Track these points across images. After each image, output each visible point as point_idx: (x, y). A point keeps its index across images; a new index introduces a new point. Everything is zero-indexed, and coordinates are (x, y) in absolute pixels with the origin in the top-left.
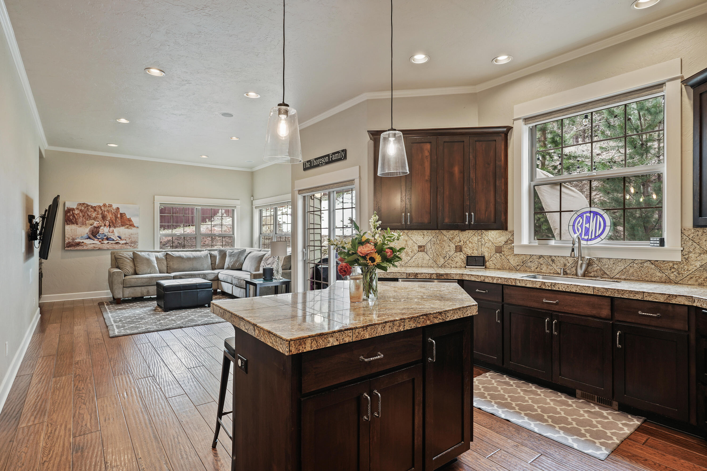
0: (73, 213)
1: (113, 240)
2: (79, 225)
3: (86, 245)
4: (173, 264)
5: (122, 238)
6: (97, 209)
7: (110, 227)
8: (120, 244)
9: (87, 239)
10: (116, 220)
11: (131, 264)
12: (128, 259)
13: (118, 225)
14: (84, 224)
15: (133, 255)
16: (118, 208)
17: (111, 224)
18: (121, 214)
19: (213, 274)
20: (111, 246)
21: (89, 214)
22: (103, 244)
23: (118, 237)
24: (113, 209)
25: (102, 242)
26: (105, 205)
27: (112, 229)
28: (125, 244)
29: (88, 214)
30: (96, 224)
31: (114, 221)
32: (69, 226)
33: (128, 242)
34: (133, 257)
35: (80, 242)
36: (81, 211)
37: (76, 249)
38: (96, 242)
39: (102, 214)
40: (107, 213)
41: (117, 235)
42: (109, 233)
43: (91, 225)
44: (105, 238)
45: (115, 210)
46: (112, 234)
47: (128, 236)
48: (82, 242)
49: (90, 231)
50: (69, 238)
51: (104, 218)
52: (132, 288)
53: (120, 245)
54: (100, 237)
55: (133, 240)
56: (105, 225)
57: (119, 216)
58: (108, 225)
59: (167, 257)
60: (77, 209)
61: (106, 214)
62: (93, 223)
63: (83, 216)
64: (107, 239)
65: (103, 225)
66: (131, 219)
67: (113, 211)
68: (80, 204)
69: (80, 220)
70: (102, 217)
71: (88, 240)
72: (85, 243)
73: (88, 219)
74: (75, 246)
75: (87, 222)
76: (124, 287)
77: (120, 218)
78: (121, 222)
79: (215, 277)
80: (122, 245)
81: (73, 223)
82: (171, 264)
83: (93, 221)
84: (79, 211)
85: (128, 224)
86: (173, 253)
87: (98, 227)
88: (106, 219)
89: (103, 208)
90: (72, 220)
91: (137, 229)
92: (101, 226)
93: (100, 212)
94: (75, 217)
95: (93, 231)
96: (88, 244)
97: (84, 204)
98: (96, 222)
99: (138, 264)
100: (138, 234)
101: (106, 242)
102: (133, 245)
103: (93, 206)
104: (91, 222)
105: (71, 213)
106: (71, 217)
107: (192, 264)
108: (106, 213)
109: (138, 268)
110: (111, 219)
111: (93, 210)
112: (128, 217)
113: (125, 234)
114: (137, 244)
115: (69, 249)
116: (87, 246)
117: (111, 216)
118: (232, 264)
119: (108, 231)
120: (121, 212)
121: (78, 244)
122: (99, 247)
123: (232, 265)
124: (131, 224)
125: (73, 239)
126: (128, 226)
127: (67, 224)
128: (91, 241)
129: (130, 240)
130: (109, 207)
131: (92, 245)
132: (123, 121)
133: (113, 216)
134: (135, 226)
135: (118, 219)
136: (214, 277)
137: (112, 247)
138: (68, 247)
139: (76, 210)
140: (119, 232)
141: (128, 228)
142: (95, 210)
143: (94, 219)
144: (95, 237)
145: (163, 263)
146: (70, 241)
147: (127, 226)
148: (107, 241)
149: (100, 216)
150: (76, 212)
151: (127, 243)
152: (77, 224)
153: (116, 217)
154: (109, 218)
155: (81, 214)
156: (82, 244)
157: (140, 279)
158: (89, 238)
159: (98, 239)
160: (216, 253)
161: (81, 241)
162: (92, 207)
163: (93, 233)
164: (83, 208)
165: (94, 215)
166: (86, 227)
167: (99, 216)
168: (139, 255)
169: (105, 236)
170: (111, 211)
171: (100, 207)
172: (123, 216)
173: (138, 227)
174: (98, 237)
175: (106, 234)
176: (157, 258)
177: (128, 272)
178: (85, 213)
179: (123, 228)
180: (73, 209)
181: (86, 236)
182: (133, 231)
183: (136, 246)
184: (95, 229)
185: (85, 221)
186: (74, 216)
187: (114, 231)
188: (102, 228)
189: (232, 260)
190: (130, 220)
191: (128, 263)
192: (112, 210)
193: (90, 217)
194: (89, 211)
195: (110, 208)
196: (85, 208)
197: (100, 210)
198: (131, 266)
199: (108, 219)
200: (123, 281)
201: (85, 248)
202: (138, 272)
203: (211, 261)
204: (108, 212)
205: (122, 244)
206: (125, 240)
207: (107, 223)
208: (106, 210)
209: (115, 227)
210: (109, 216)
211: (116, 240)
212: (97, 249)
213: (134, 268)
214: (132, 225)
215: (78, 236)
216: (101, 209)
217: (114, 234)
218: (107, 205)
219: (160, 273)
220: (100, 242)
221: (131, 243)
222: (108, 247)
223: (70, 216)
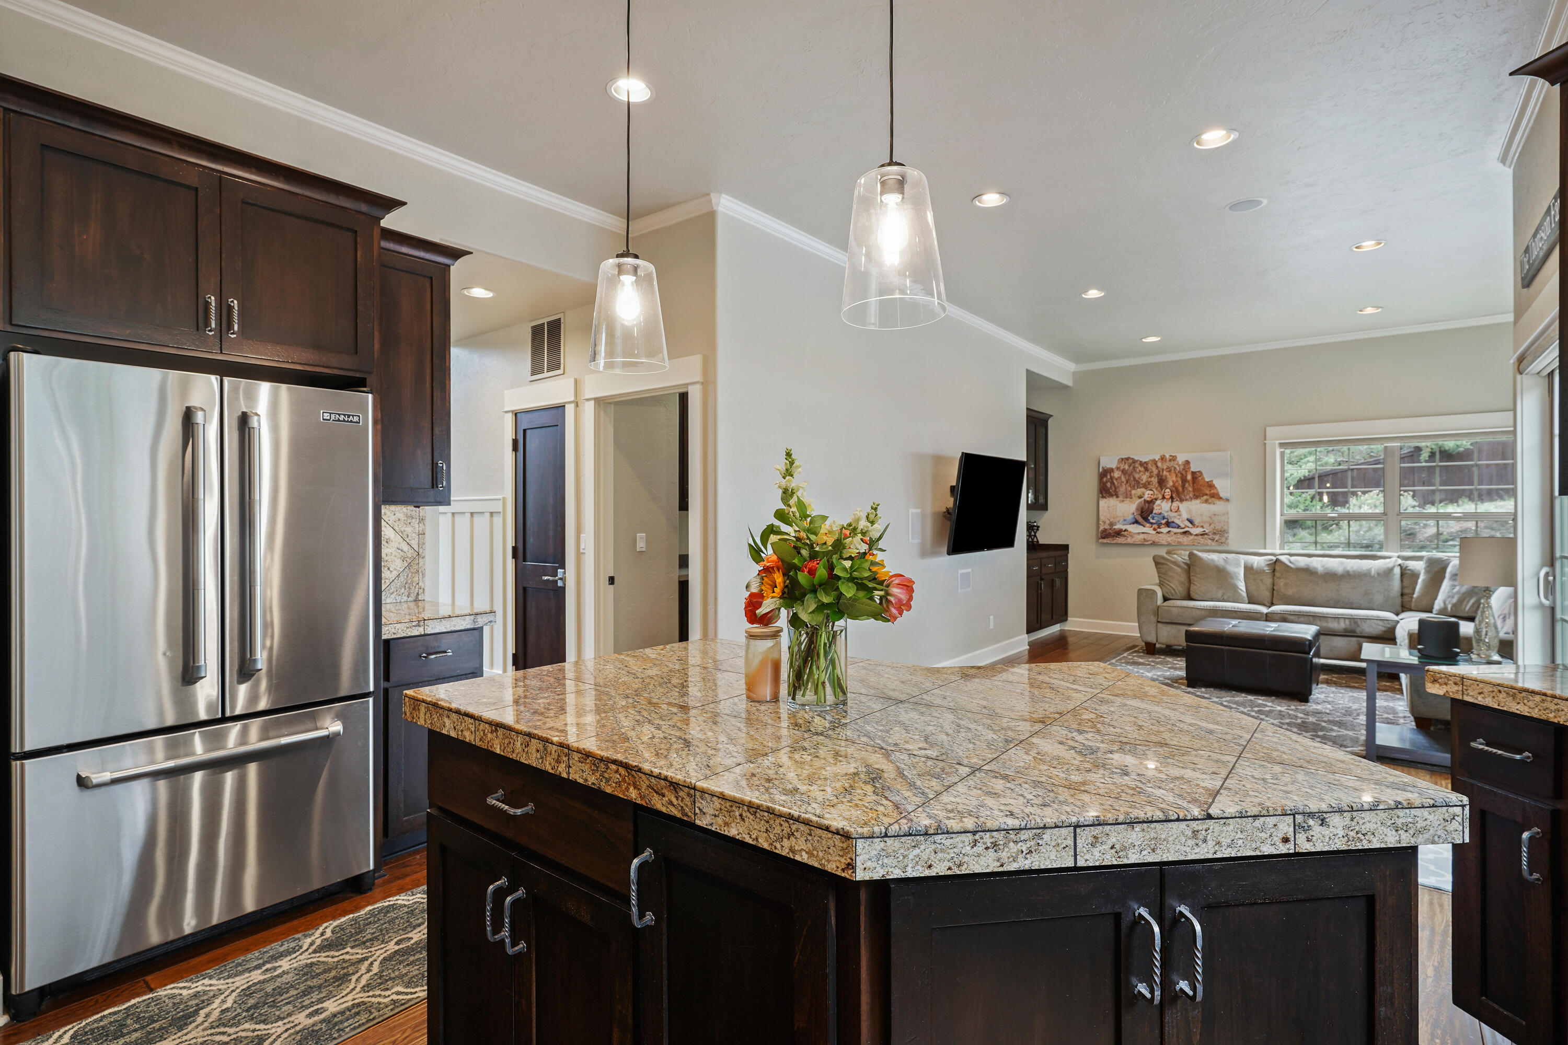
0: (1111, 477)
1: (1179, 527)
2: (1121, 498)
3: (1131, 535)
4: (1286, 584)
5: (1196, 523)
6: (1150, 466)
7: (1172, 501)
8: (1191, 534)
9: (1133, 523)
10: (1183, 486)
11: (1183, 578)
12: (1179, 566)
13: (1188, 497)
14: (1128, 496)
15: (1190, 558)
16: (1187, 462)
17: (1174, 496)
18: (1193, 473)
19: (1380, 623)
20: (1174, 538)
21: (1137, 476)
22: (1160, 535)
23: (1188, 520)
24: (1179, 465)
25: (1159, 530)
26: (1163, 458)
27: (1176, 504)
28: (1201, 535)
29: (1134, 478)
30: (1148, 495)
31: (1180, 489)
32: (1105, 500)
33: (1207, 531)
34: (1188, 562)
35: (1121, 530)
36: (1123, 471)
37: (1114, 542)
38: (1148, 529)
39: (1158, 475)
40: (1167, 474)
41: (1185, 515)
42: (1170, 513)
43: (1140, 497)
44: (1164, 522)
45: (1182, 467)
46: (1175, 514)
47: (1208, 519)
48: (1126, 530)
49: (1137, 509)
50: (1104, 522)
51: (1162, 482)
52: (1174, 626)
53: (1192, 537)
54: (1154, 521)
55: (1219, 527)
56: (1164, 498)
57: (1189, 477)
58: (1169, 497)
59: (1277, 568)
60: (1118, 468)
61: (1166, 476)
62: (1144, 494)
63: (1127, 482)
64: (1168, 524)
65: (1160, 497)
66: (1214, 482)
67: (1178, 468)
68: (1122, 459)
69: (1122, 489)
70: (1159, 482)
71: (1135, 525)
72: (1130, 532)
73: (1134, 486)
74: (1113, 536)
75: (1133, 492)
76: (1158, 622)
77: (1191, 483)
78: (1194, 490)
79: (1385, 631)
80: (1196, 537)
81: (1111, 495)
82: (1282, 584)
83: (1143, 490)
84: (1120, 473)
85: (1206, 495)
86: (1293, 558)
87: (1151, 502)
88: (1165, 486)
89: (1159, 464)
90: (1109, 490)
91: (1227, 503)
92: (1156, 499)
93: (1155, 472)
94: (1114, 484)
95: (1142, 508)
96: (1135, 534)
97: (1127, 459)
98: (1148, 492)
99: (1195, 579)
100: (1228, 513)
101: (1165, 530)
102: (1217, 537)
103: (1144, 460)
104: (1140, 491)
105: (1109, 477)
106: (1109, 485)
107: (1338, 590)
108: (1165, 473)
109: (1195, 587)
110: (1174, 485)
111: (1142, 469)
112: (1207, 480)
113: (1201, 515)
114: (1226, 535)
115: (1105, 541)
116: (1132, 537)
117: (1174, 478)
118: (1454, 600)
119: (1169, 509)
120: (1193, 469)
121: (1119, 533)
122: (1153, 539)
123: (1454, 605)
124: (1214, 493)
125: (1112, 524)
126: (1208, 497)
127: (1103, 497)
128: (1139, 529)
129: (1212, 526)
130: (1170, 460)
131: (1142, 536)
132: (1093, 294)
133: (1179, 479)
134: (1221, 498)
135: (1187, 485)
136: (1384, 629)
137: (1177, 540)
138: (1104, 538)
139: (1115, 470)
140: (1189, 512)
141: (1206, 501)
142: (1146, 469)
143: (1146, 486)
144: (1146, 519)
145: (1262, 580)
146: (1107, 527)
147: (1205, 497)
148: (1168, 529)
149: (1155, 480)
150: (1117, 474)
151: (1206, 534)
152: (1117, 497)
153: (1184, 481)
154: (1171, 484)
155: (1123, 479)
156: (1126, 533)
157: (1190, 610)
158: (1136, 522)
159: (1152, 523)
160: (1419, 566)
161: (1124, 528)
162: (1141, 464)
163: (1142, 512)
164: (1126, 467)
165: (1145, 478)
166: (1131, 502)
167: (1153, 479)
168: (1200, 559)
169: (1164, 518)
170: (1175, 468)
171: (1155, 462)
172: (1196, 478)
173: (1227, 500)
174: (1152, 521)
175: (1166, 514)
176: (1248, 569)
177: (1173, 592)
178: (1129, 476)
179: (1198, 501)
180: (1111, 470)
181: (1130, 518)
182: (1217, 507)
183: (1223, 540)
184: (1147, 505)
185: (1130, 491)
186: (1112, 483)
187: (1181, 508)
188: (1158, 502)
190: (1210, 485)
191: (1177, 573)
192: (1176, 466)
193: (1137, 484)
194: (1136, 472)
195: (1172, 464)
196: (1130, 466)
197: (1154, 469)
198: (1182, 580)
199: (1168, 486)
200: (1156, 609)
201: (1129, 540)
202: (1193, 594)
203: (1402, 587)
204: (1170, 471)
205: (1196, 535)
206: (1202, 527)
207: (1168, 493)
208: (1165, 467)
209: (1182, 501)
210: (1171, 480)
211: (1183, 526)
212: (1149, 543)
213: (1187, 585)
214: (1216, 496)
215: (1118, 519)
216: (1157, 467)
217: (1179, 515)
218: (1167, 456)
219: (1249, 603)
220: (1155, 529)
221: (1214, 534)
222: (1169, 539)
223: (1107, 482)
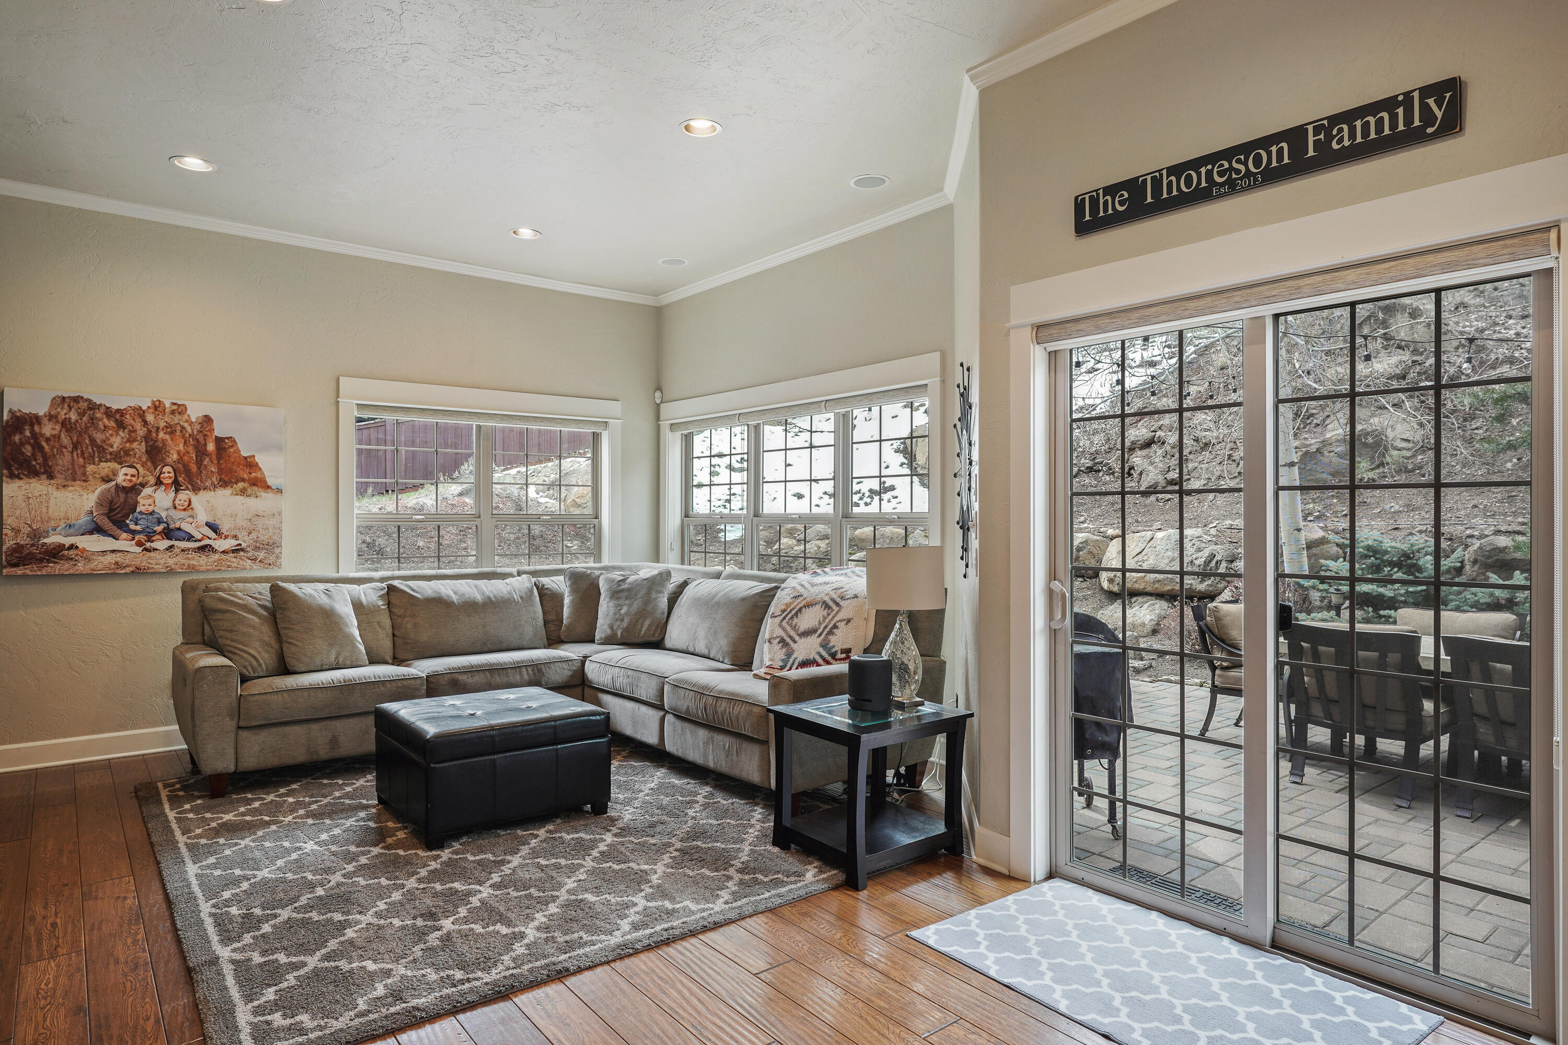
0: (32, 431)
1: (190, 538)
2: (60, 480)
3: (86, 556)
4: (415, 625)
5: (224, 529)
6: (128, 419)
7: (177, 491)
8: (214, 551)
9: (91, 533)
10: (199, 463)
11: (266, 633)
12: (254, 613)
13: (208, 484)
14: (77, 476)
15: (273, 596)
16: (208, 420)
17: (180, 479)
18: (219, 440)
19: (565, 665)
20: (180, 559)
21: (99, 437)
22: (152, 554)
23: (208, 524)
24: (191, 424)
25: (148, 545)
26: (157, 407)
27: (183, 496)
28: (234, 551)
29: (93, 440)
30: (124, 476)
31: (194, 468)
32: (18, 483)
33: (244, 545)
34: (269, 605)
35: (61, 547)
36: (66, 425)
37: (44, 572)
38: (124, 543)
39: (147, 438)
40: (167, 437)
41: (202, 516)
42: (173, 513)
43: (106, 480)
44: (159, 528)
45: (198, 427)
46: (183, 514)
47: (246, 524)
48: (72, 547)
49: (99, 504)
50: (17, 531)
51: (155, 453)
52: (274, 730)
53: (217, 556)
54: (138, 528)
55: (264, 538)
56: (159, 483)
57: (211, 447)
58: (170, 481)
59: (394, 600)
60: (51, 417)
61: (163, 441)
62: (115, 474)
63: (75, 447)
64: (168, 533)
65: (152, 480)
66: (257, 459)
67: (189, 429)
68: (64, 398)
69: (64, 460)
70: (147, 451)
71: (95, 537)
72: (84, 550)
73: (93, 457)
74: (41, 560)
75: (90, 468)
76: (239, 728)
77: (214, 457)
78: (220, 471)
79: (572, 676)
80: (223, 557)
81: (34, 473)
82: (409, 626)
83: (114, 465)
84: (58, 427)
85: (243, 480)
86: (411, 583)
87: (134, 490)
88: (163, 460)
89: (150, 418)
90: (29, 462)
91: (279, 496)
92: (143, 485)
93: (141, 432)
94: (41, 449)
95: (111, 502)
96: (93, 553)
97: (77, 399)
98: (124, 470)
99: (291, 634)
100: (280, 514)
101: (161, 544)
102: (261, 555)
103: (115, 407)
104: (105, 467)
105: (28, 433)
106: (28, 450)
107: (484, 626)
108: (161, 435)
109: (293, 649)
110: (180, 460)
111: (112, 424)
112: (244, 454)
113: (234, 516)
114: (277, 551)
115: (19, 571)
116: (88, 560)
117: (181, 447)
118: (625, 624)
119: (170, 504)
120: (217, 433)
121: (56, 553)
122: (137, 562)
123: (626, 630)
124: (256, 478)
125: (36, 535)
126: (246, 485)
127: (12, 476)
128: (107, 543)
129: (254, 535)
130: (173, 412)
131: (111, 558)
133: (191, 449)
134: (269, 487)
135: (206, 461)
136: (569, 673)
137: (186, 562)
138: (16, 565)
139: (45, 421)
140: (212, 509)
141: (243, 492)
142: (121, 425)
143: (120, 457)
144: (122, 525)
145: (379, 623)
146: (23, 540)
147: (241, 485)
148: (167, 543)
149: (139, 448)
150: (48, 429)
151: (242, 550)
152: (51, 477)
153: (201, 452)
154: (175, 457)
155: (65, 440)
156: (72, 552)
157: (306, 694)
158: (97, 529)
159: (134, 532)
160: (559, 584)
161: (67, 541)
162: (109, 413)
163: (111, 510)
164: (73, 416)
165: (117, 442)
166: (84, 488)
167: (135, 445)
168: (293, 596)
169: (159, 521)
170: (183, 428)
171: (140, 413)
172: (225, 449)
173: (279, 491)
174: (133, 527)
175: (164, 515)
176: (358, 606)
177: (255, 663)
178: (80, 435)
179: (228, 492)
180: (35, 420)
181: (84, 520)
182: (262, 502)
183: (272, 559)
184: (122, 496)
185: (84, 467)
186: (37, 447)
187: (195, 503)
188: (147, 491)
189: (622, 611)
190: (250, 464)
191: (254, 627)
192: (186, 425)
193: (100, 452)
194: (96, 428)
195: (176, 419)
196: (82, 414)
197: (138, 425)
198: (266, 638)
199: (169, 460)
200: (235, 704)
201: (81, 567)
202: (291, 663)
203: (544, 613)
204: (172, 433)
205: (223, 552)
206: (235, 537)
207: (168, 473)
208: (162, 424)
209: (196, 489)
210: (175, 449)
211: (199, 536)
212: (128, 570)
213: (276, 646)
214: (260, 483)
215: (53, 524)
216: (145, 423)
217: (192, 517)
218: (168, 405)
219: (372, 662)
220: (139, 544)
221: (257, 548)
222: (171, 562)
223: (22, 444)
